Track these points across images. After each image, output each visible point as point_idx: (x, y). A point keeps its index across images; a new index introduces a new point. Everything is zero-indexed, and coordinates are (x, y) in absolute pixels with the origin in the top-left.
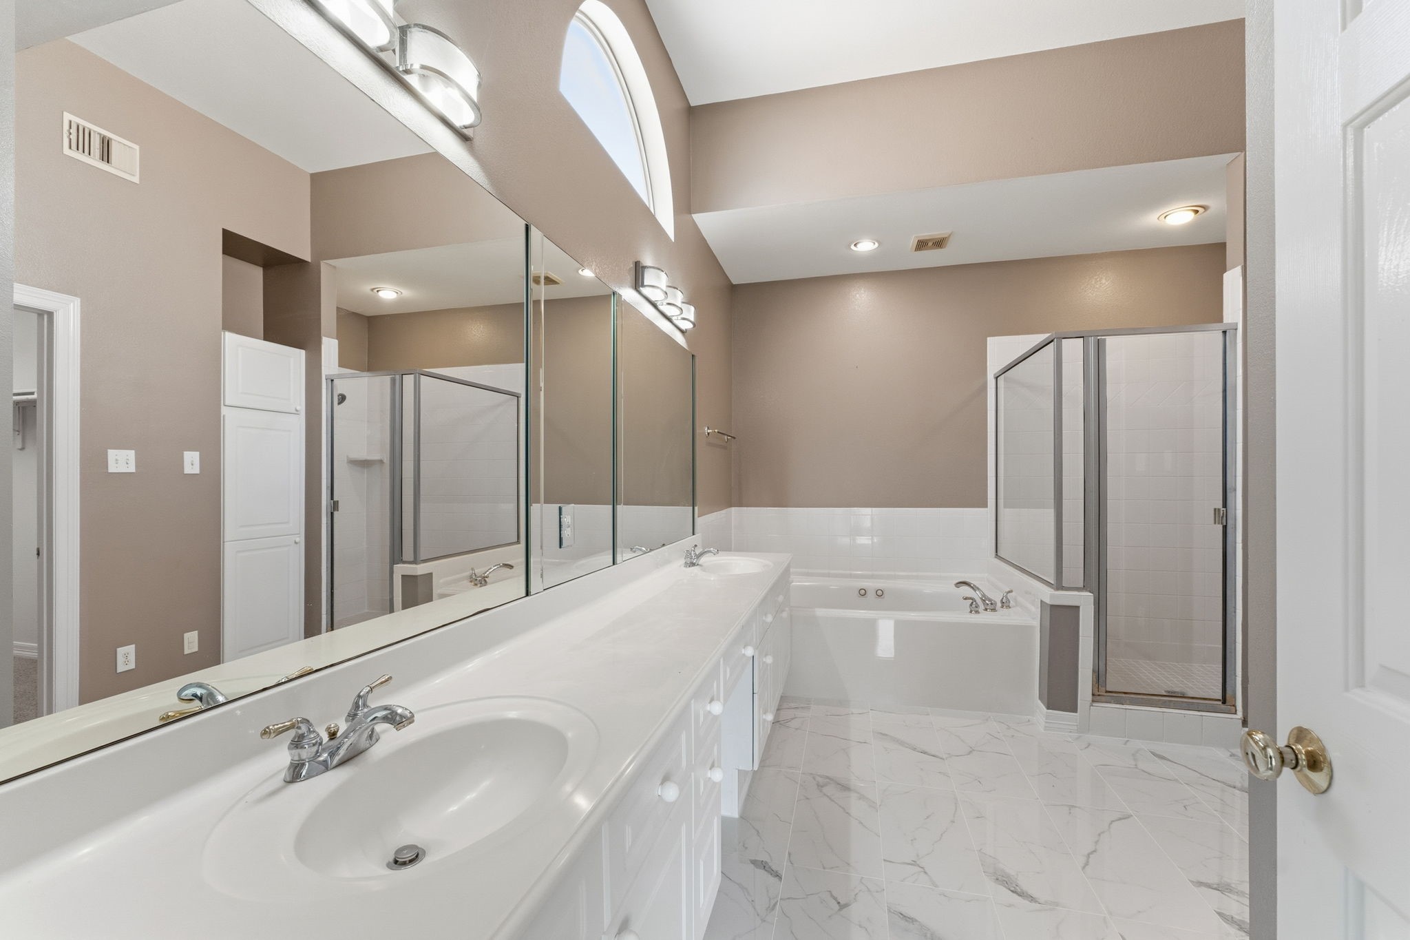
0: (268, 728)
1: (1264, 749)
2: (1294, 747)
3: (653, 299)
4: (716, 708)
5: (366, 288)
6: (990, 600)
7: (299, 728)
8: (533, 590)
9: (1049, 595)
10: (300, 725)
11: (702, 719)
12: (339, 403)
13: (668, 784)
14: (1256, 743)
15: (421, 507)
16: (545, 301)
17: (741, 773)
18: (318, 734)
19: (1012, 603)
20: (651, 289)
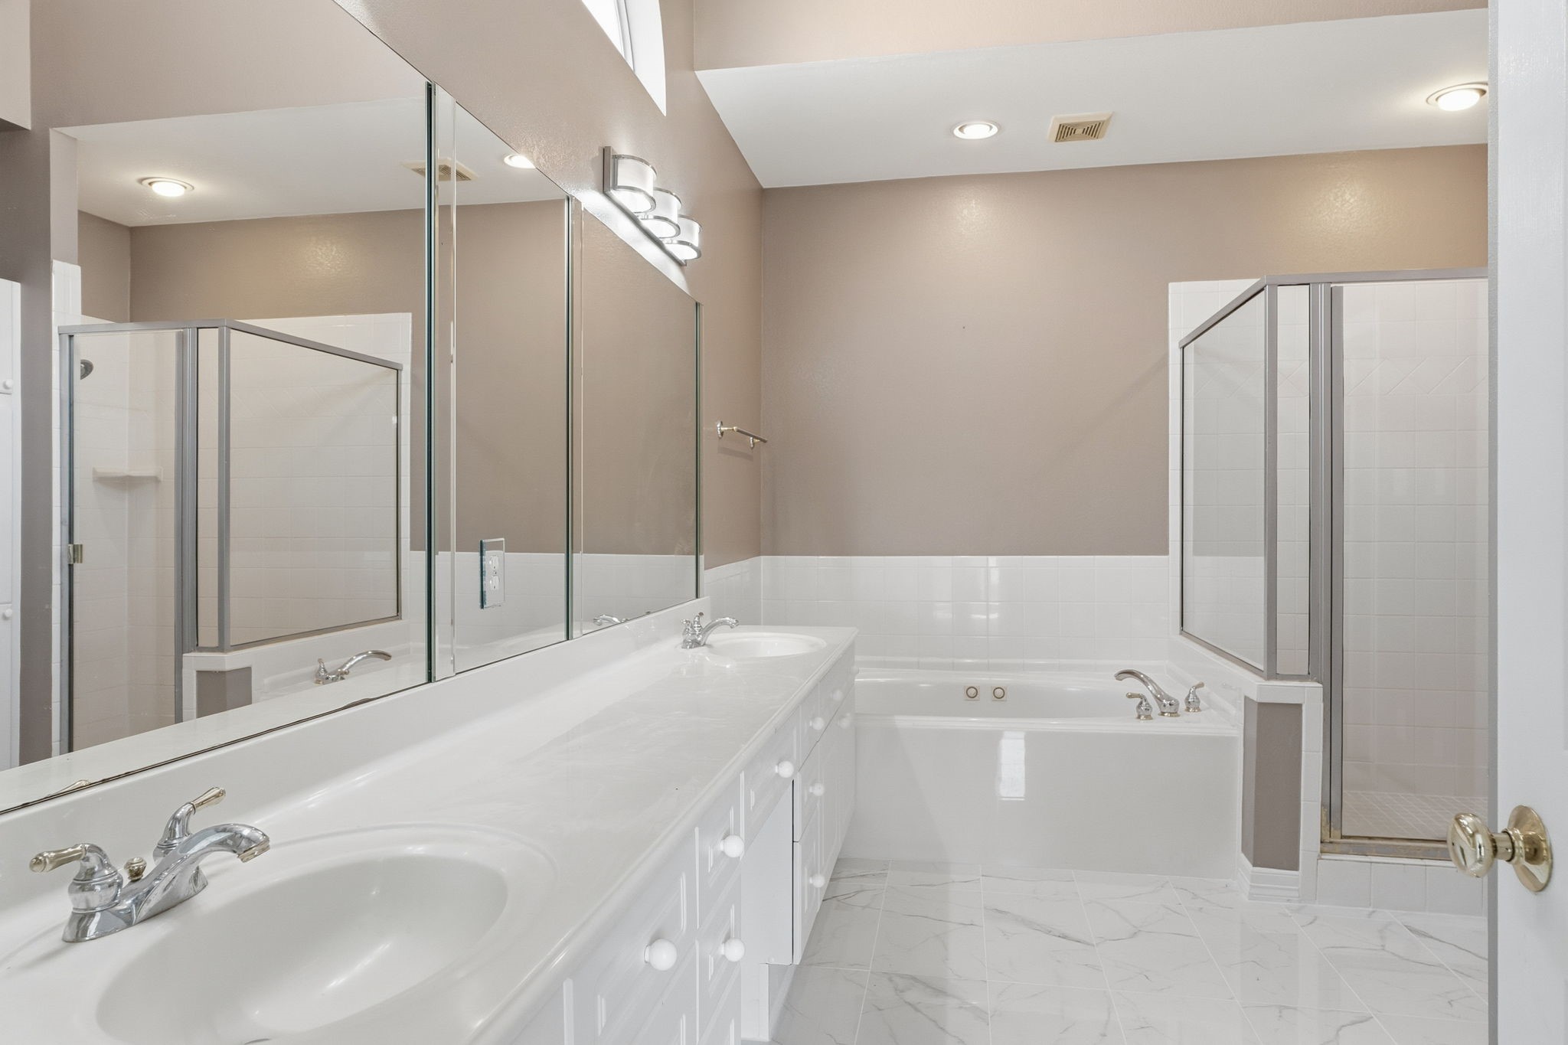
0: (41, 855)
1: (1473, 836)
2: (1511, 832)
3: (632, 209)
4: (734, 847)
5: (129, 178)
6: (1169, 699)
7: (87, 859)
8: (438, 673)
9: (1257, 688)
10: (88, 854)
11: (711, 863)
12: (83, 376)
13: (658, 944)
14: (1464, 830)
15: (231, 559)
16: (457, 206)
17: (775, 971)
18: (116, 871)
19: (1203, 704)
20: (628, 193)
